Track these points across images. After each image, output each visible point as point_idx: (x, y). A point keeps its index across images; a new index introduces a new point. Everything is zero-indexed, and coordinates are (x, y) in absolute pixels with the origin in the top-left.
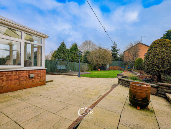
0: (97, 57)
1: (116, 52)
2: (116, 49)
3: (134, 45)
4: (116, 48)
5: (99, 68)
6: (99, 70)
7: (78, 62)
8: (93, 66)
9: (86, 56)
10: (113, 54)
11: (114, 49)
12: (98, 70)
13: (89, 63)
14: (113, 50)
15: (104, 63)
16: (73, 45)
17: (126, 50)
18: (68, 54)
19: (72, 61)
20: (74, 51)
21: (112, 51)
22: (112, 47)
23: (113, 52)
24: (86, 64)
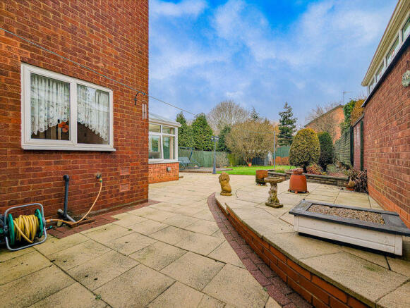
0: (244, 140)
1: (289, 126)
2: (290, 118)
3: (325, 112)
4: (289, 116)
5: (250, 160)
6: (250, 164)
7: (208, 150)
8: (237, 158)
9: (223, 136)
10: (282, 129)
11: (287, 120)
12: (248, 165)
13: (229, 151)
14: (283, 122)
15: (259, 151)
16: (199, 118)
17: (309, 121)
18: (190, 135)
19: (196, 149)
20: (200, 129)
21: (280, 124)
22: (280, 114)
23: (283, 124)
24: (224, 154)
